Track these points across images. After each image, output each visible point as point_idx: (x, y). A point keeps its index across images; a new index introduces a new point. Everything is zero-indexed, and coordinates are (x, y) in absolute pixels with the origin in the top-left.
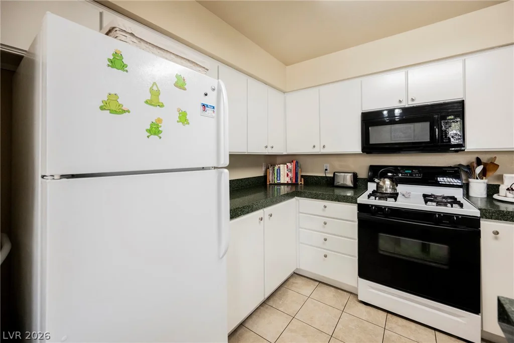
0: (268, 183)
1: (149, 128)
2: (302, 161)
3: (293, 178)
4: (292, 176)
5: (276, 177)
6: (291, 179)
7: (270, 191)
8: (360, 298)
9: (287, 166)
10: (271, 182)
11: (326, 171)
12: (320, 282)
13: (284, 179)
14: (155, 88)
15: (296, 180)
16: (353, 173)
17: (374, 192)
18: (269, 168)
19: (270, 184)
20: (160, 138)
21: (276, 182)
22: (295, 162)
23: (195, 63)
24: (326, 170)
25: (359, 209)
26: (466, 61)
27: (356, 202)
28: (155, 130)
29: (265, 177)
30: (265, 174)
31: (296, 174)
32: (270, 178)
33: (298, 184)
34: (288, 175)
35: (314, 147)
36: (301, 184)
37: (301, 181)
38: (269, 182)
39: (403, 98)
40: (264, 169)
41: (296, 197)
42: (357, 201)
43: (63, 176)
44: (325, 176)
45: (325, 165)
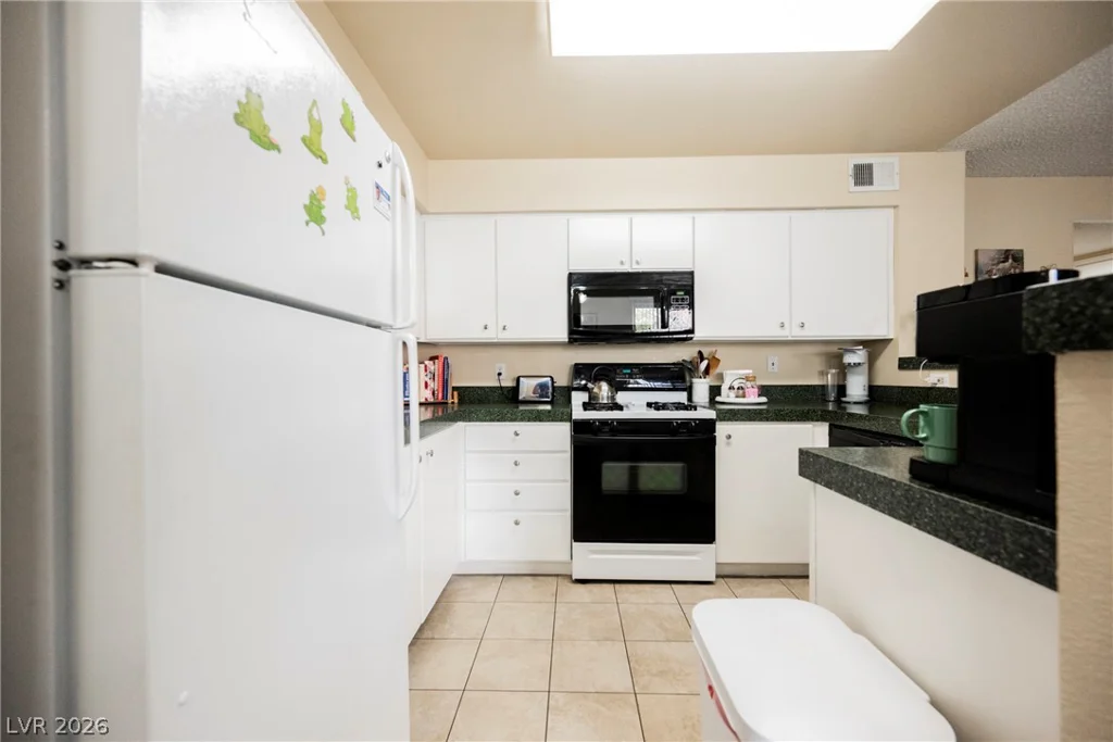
2: (455, 358)
3: (437, 391)
4: (436, 387)
6: (433, 394)
8: (574, 577)
9: (426, 367)
11: (501, 377)
12: (504, 575)
13: (419, 394)
14: (316, 116)
15: (445, 396)
17: (586, 403)
20: (324, 234)
22: (441, 359)
24: (500, 374)
25: (573, 431)
26: (696, 220)
27: (568, 420)
28: (315, 212)
31: (445, 383)
33: (447, 403)
34: (426, 386)
35: (485, 328)
36: (453, 403)
37: (453, 398)
39: (626, 259)
41: (458, 422)
42: (570, 416)
44: (497, 385)
45: (498, 365)
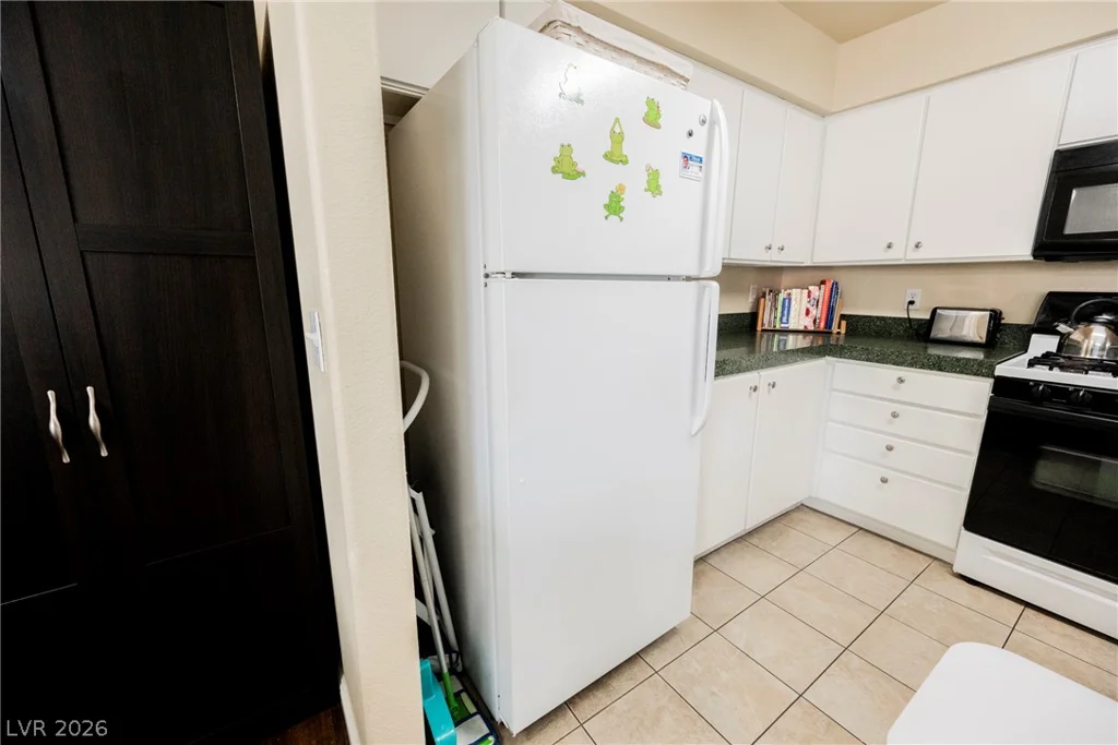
0: (759, 328)
1: (607, 201)
2: (844, 280)
3: (820, 318)
4: (819, 316)
5: (779, 315)
6: (815, 321)
7: (762, 343)
8: (956, 569)
9: (809, 292)
10: (766, 327)
11: (910, 307)
12: (861, 528)
13: (798, 320)
14: (618, 130)
15: (829, 323)
16: (991, 310)
17: (1047, 355)
18: (764, 296)
19: (763, 330)
20: (622, 219)
21: (778, 327)
22: (829, 285)
23: (668, 69)
24: (911, 303)
25: (995, 390)
27: (990, 374)
28: (614, 206)
29: (754, 316)
30: (752, 308)
31: (830, 310)
32: (766, 319)
33: (831, 333)
34: (808, 312)
35: (889, 247)
36: (839, 333)
37: (839, 328)
38: (763, 325)
40: (751, 299)
41: (827, 357)
42: (993, 372)
43: (515, 275)
44: (906, 316)
45: (909, 291)
